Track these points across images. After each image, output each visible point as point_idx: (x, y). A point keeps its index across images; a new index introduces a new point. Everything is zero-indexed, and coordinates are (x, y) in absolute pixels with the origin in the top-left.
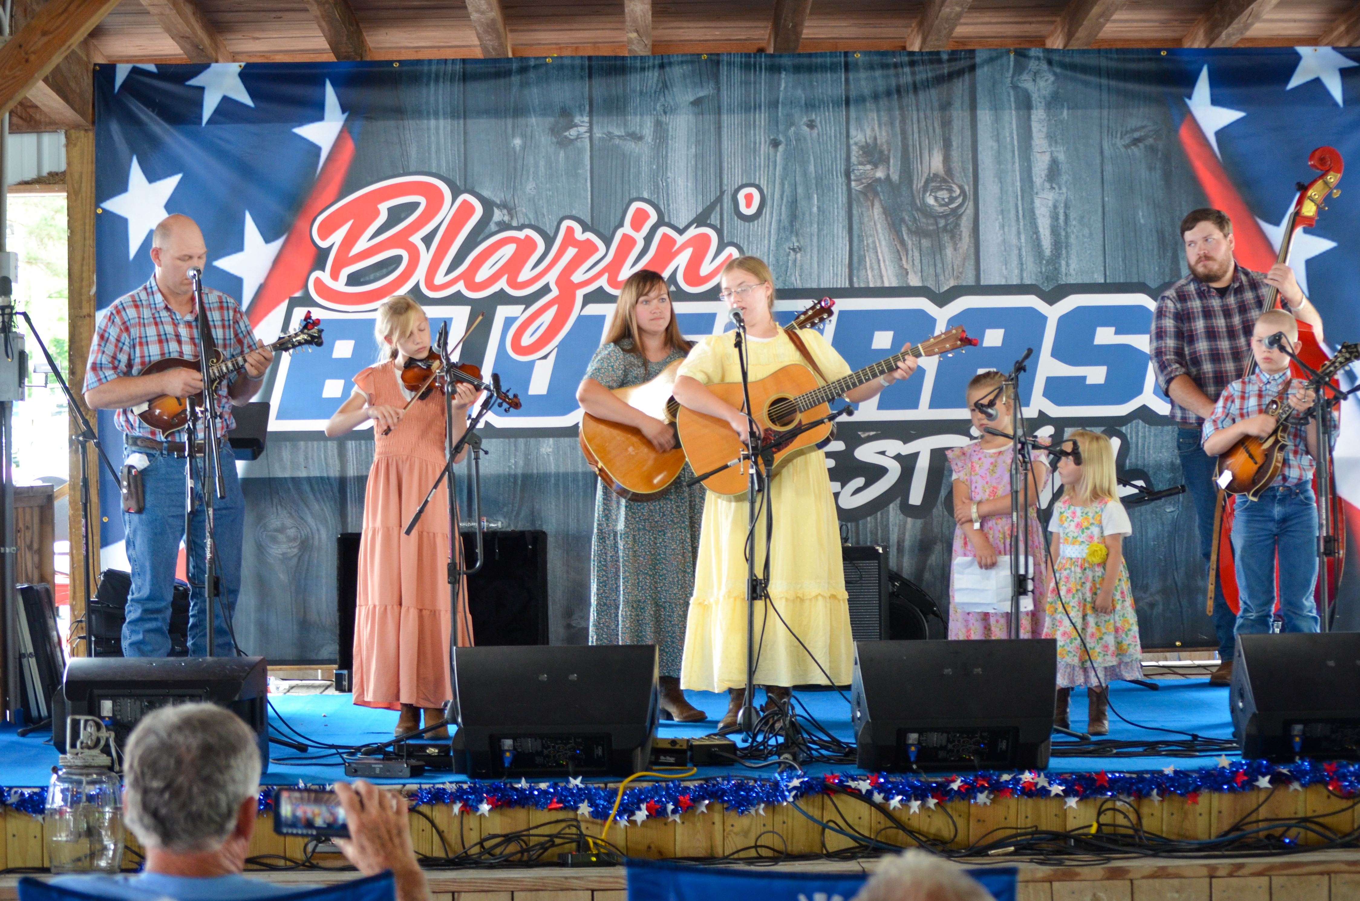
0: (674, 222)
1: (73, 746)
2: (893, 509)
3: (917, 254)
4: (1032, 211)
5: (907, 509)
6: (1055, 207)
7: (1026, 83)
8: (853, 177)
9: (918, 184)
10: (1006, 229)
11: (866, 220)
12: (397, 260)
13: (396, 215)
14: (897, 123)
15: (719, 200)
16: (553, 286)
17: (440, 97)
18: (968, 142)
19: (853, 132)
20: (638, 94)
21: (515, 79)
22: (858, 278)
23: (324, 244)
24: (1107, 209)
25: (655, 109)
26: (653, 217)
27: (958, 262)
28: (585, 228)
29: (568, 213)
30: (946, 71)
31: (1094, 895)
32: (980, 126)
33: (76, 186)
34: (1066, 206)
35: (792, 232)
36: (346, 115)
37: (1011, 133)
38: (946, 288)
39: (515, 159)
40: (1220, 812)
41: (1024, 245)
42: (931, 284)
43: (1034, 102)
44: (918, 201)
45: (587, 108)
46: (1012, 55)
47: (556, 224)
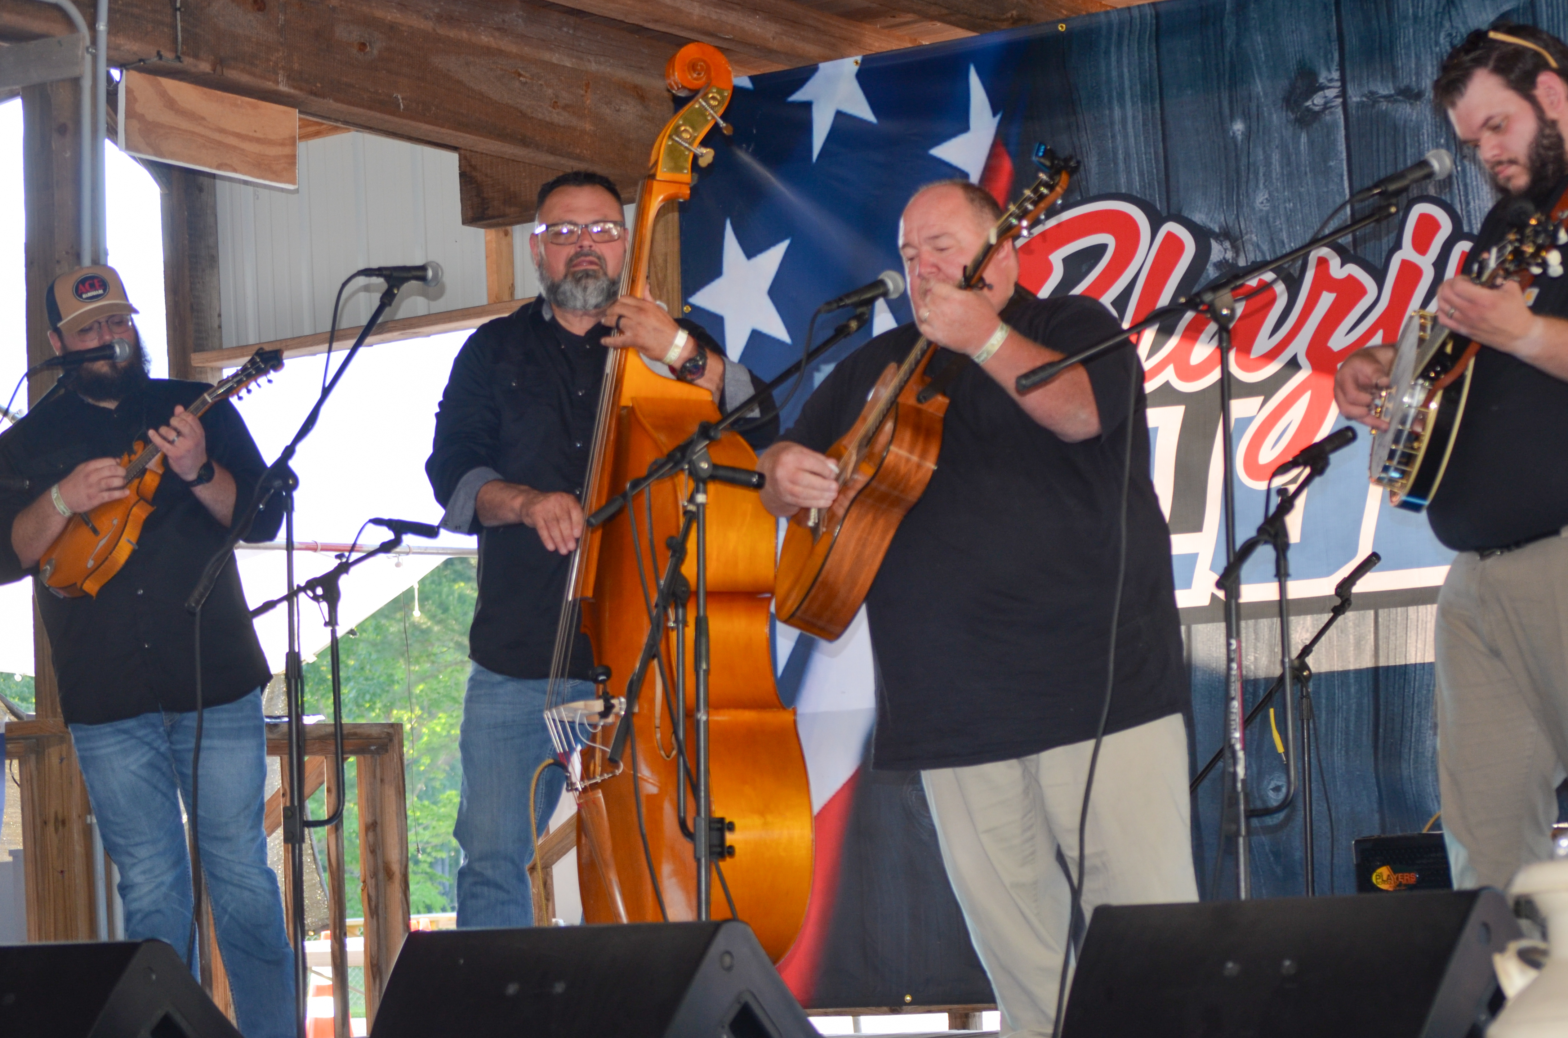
13: (1076, 268)
16: (1302, 359)
17: (1126, 70)
20: (1411, 22)
25: (1437, 43)
26: (1446, 227)
28: (1346, 257)
29: (1317, 236)
33: (660, 276)
36: (998, 117)
39: (1236, 156)
45: (1336, 55)
47: (1300, 257)
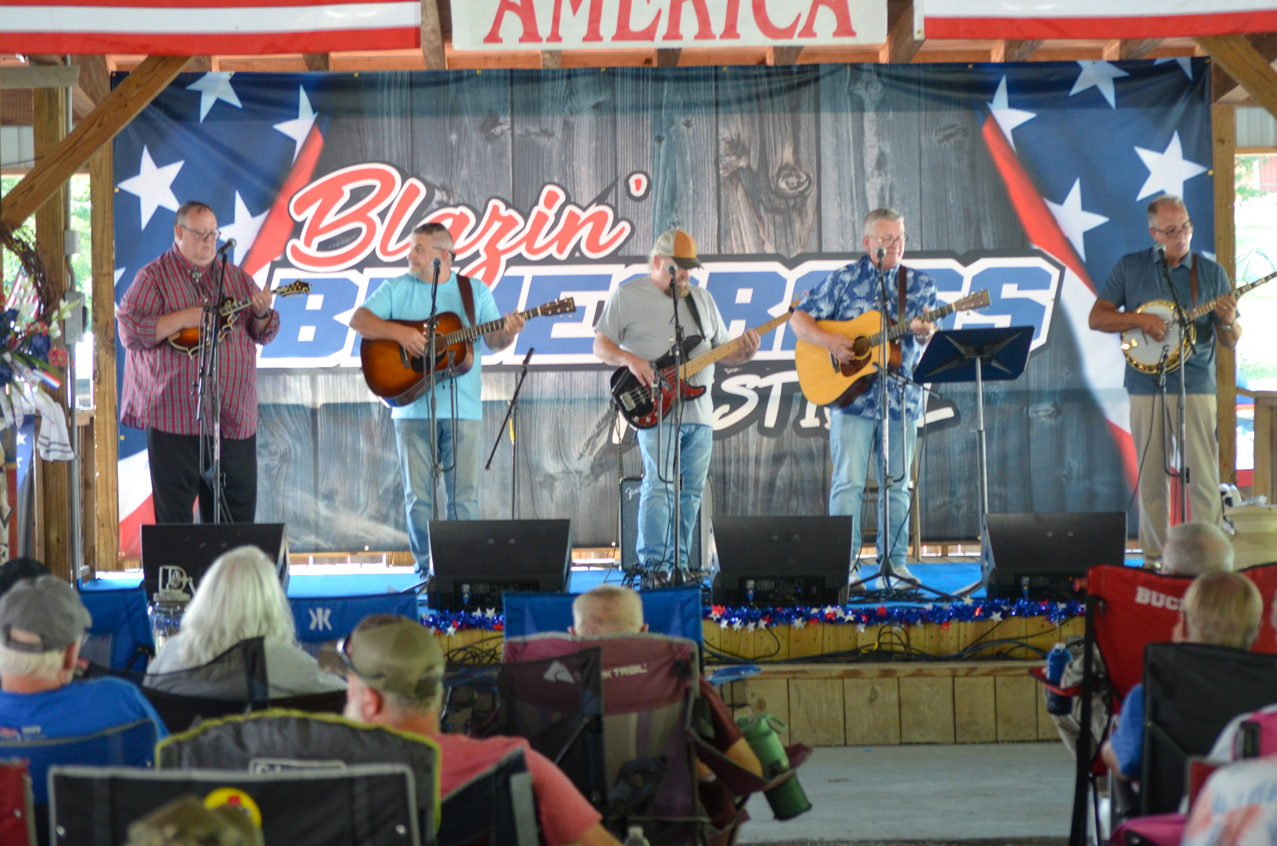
0: (578, 201)
1: (164, 587)
2: (752, 430)
3: (771, 228)
4: (864, 194)
5: (763, 431)
6: (882, 190)
7: (860, 90)
8: (721, 166)
9: (773, 171)
10: (843, 208)
11: (731, 200)
12: (356, 232)
13: (357, 196)
14: (757, 123)
15: (615, 184)
16: (482, 252)
17: (392, 100)
18: (813, 138)
19: (721, 130)
20: (550, 99)
21: (452, 87)
22: (725, 246)
23: (299, 218)
24: (923, 192)
25: (563, 111)
27: (804, 234)
28: (508, 206)
29: (494, 194)
30: (796, 81)
31: (873, 688)
32: (823, 126)
33: (97, 169)
34: (891, 190)
35: (672, 210)
36: (316, 115)
37: (848, 131)
38: (794, 255)
39: (452, 151)
40: (965, 636)
41: (857, 220)
42: (783, 251)
43: (866, 107)
44: (773, 186)
45: (510, 110)
46: (849, 69)
47: (484, 203)
